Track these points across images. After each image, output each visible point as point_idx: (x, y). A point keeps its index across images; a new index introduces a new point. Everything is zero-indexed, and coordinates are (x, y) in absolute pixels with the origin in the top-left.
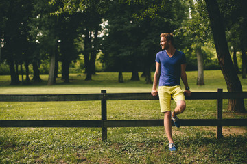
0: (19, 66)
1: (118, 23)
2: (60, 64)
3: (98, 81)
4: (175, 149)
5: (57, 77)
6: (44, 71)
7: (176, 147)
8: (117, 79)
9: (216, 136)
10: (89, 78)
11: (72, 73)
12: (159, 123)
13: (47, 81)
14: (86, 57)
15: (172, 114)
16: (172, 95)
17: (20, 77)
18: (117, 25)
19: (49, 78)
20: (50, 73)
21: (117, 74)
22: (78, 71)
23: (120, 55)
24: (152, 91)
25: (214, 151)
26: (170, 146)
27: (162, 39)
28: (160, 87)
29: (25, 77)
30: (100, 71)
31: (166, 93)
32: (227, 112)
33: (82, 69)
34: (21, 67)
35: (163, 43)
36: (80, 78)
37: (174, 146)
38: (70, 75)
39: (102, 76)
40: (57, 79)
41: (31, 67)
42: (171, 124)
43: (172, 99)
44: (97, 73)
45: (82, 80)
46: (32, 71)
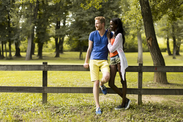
0: (4, 46)
1: (79, 14)
2: (36, 45)
3: (64, 58)
4: (100, 113)
5: (34, 54)
6: (24, 50)
7: (102, 112)
8: (79, 57)
9: (137, 103)
10: (57, 56)
11: (46, 51)
12: (89, 90)
13: (25, 57)
14: (56, 40)
15: (100, 83)
16: (100, 67)
17: (5, 53)
18: (78, 16)
19: (26, 55)
20: (27, 51)
21: (78, 53)
22: (50, 50)
23: (81, 39)
24: (85, 64)
25: (132, 115)
26: (97, 110)
27: (96, 21)
28: (91, 61)
29: (8, 53)
30: (67, 51)
31: (95, 66)
32: (152, 83)
33: (54, 49)
34: (5, 46)
35: (98, 25)
36: (51, 56)
37: (100, 110)
38: (43, 53)
39: (68, 54)
40: (33, 56)
41: (13, 46)
42: (99, 91)
43: (100, 71)
44: (64, 53)
45: (53, 57)
46: (15, 50)
